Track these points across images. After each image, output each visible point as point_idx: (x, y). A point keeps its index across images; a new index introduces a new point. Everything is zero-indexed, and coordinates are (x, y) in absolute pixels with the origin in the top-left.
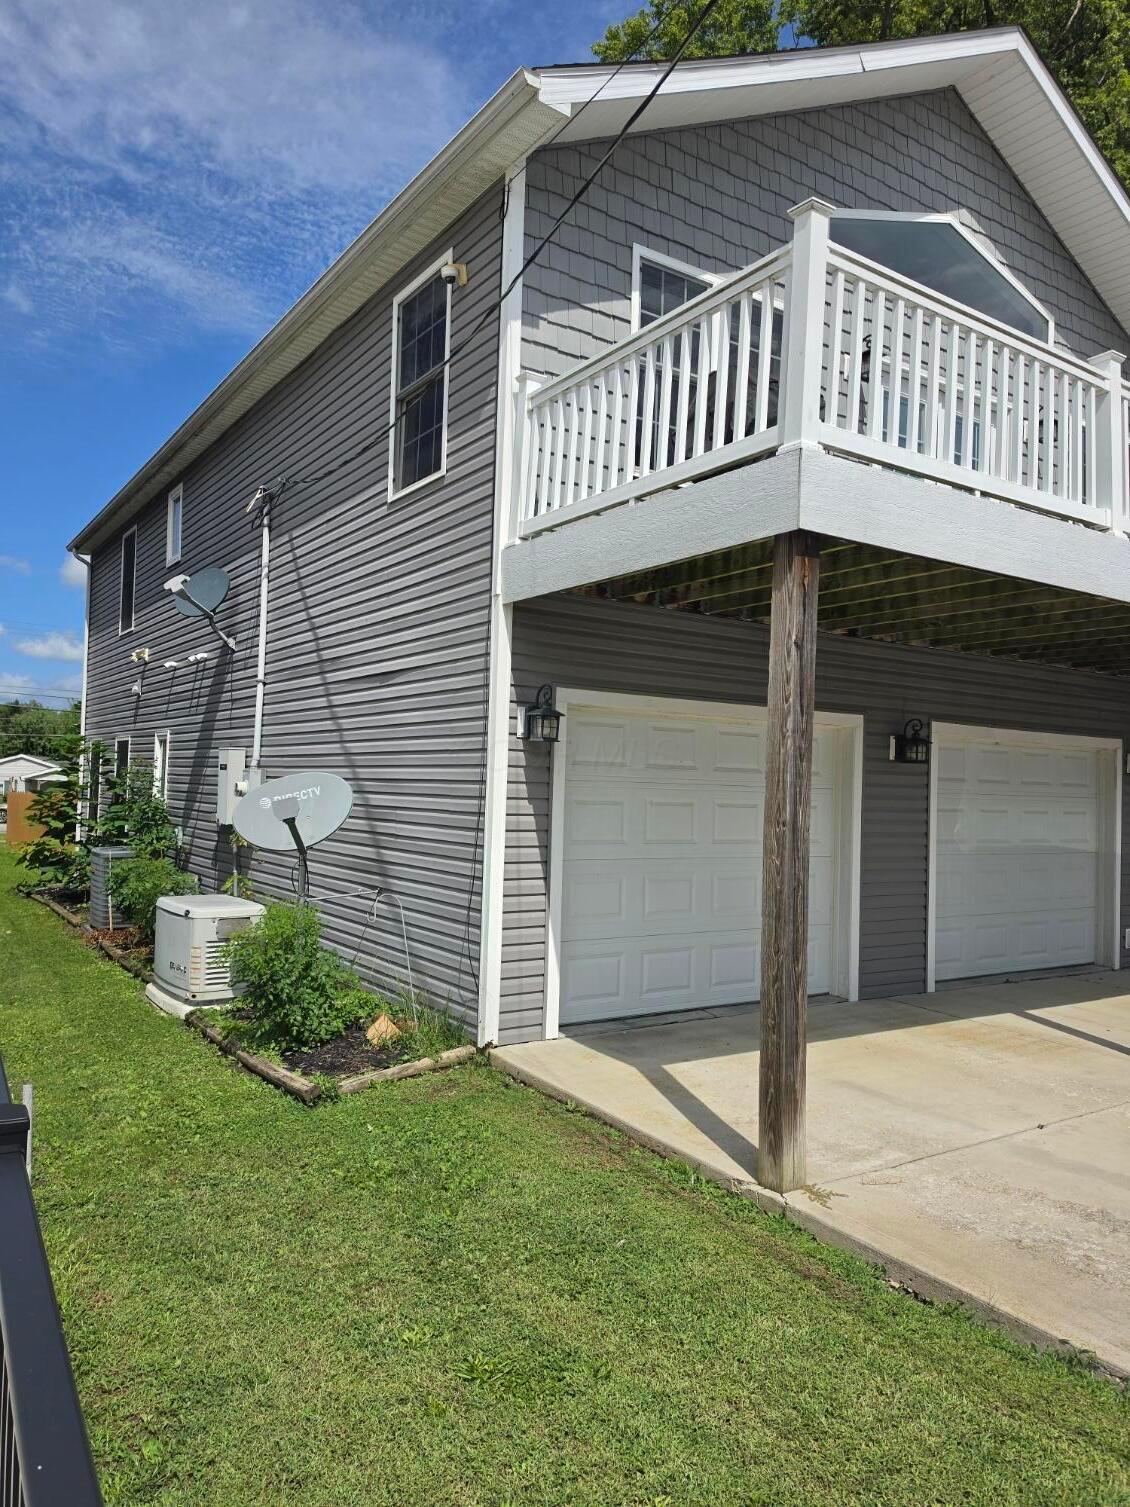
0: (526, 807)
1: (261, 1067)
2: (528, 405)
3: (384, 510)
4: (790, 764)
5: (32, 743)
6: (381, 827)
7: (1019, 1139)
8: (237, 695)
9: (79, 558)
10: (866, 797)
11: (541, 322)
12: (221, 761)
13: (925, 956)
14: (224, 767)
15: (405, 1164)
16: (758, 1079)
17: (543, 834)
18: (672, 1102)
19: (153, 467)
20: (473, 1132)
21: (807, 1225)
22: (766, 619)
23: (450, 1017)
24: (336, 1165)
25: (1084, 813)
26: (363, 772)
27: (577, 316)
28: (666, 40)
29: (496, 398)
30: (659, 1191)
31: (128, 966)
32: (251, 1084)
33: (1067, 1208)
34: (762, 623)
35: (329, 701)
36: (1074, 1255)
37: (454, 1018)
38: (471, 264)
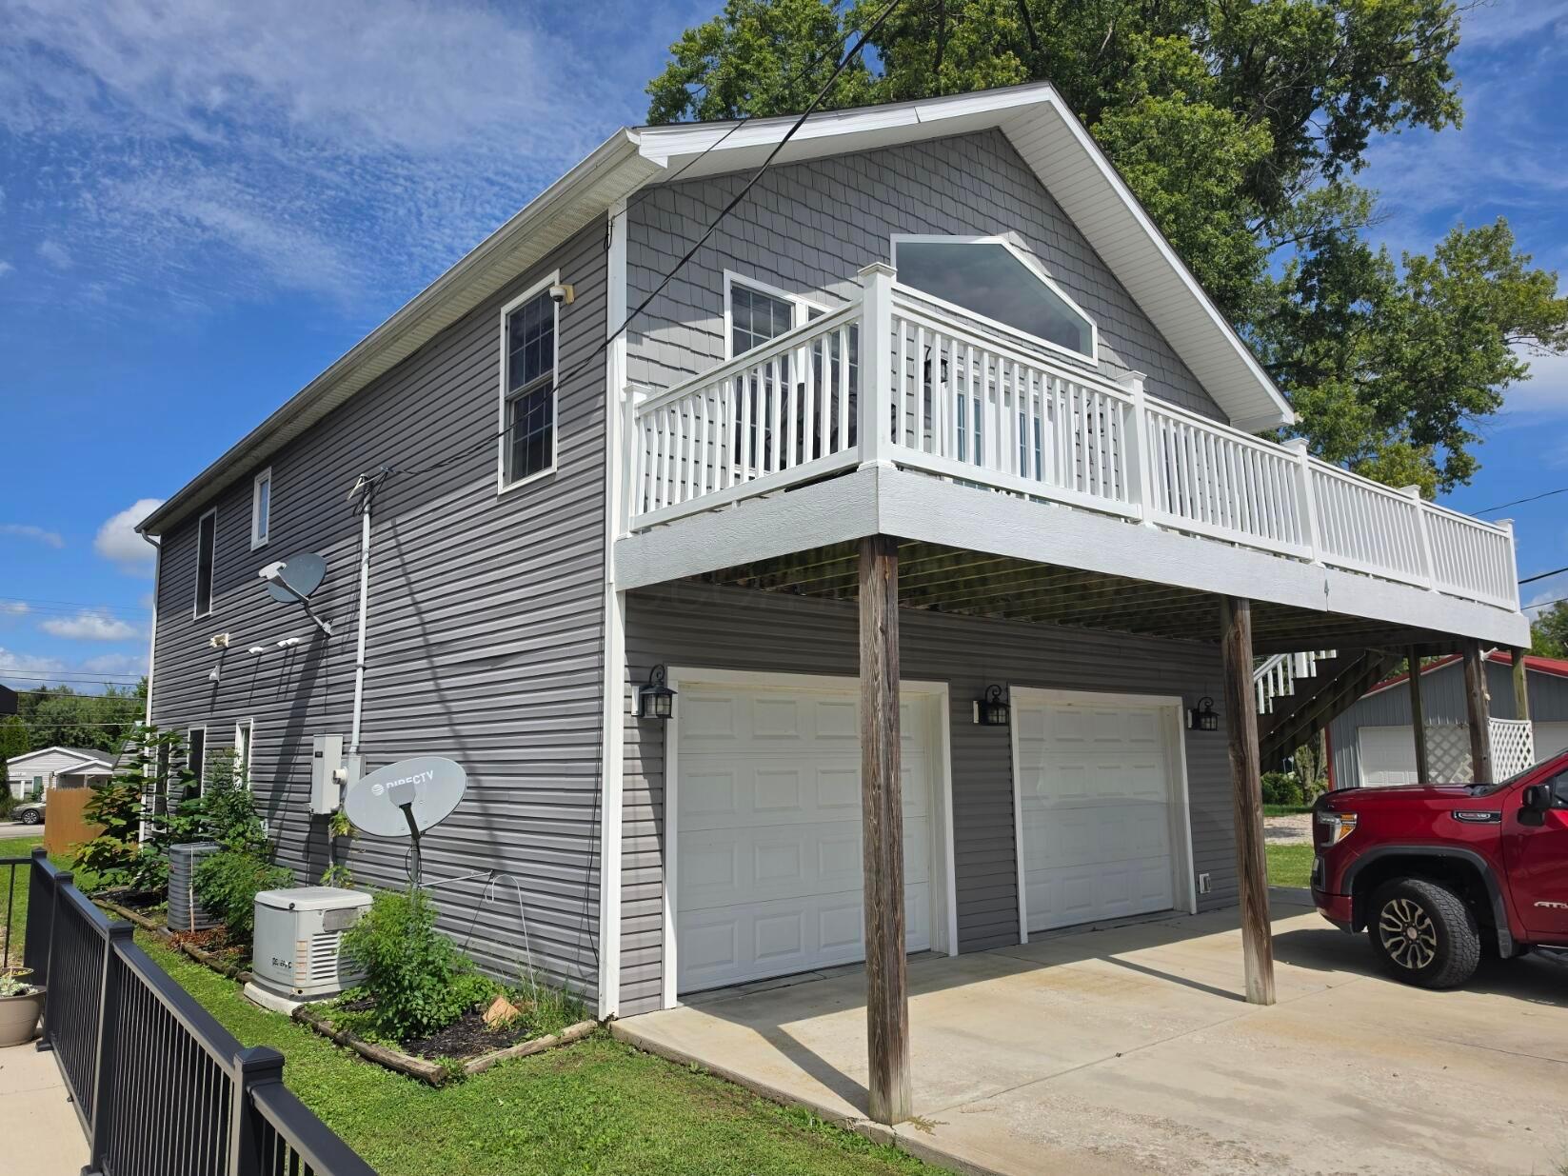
0: (642, 782)
1: (382, 1055)
2: (635, 414)
3: (494, 502)
4: (882, 733)
5: (63, 733)
6: (495, 808)
7: (1099, 1066)
8: (332, 680)
9: (149, 540)
10: (954, 759)
11: (644, 339)
12: (316, 749)
13: (1017, 909)
14: (319, 755)
15: (543, 1130)
16: (866, 1031)
17: (659, 808)
18: (788, 1056)
19: (240, 451)
20: (603, 1097)
21: (915, 1151)
22: (855, 597)
23: (570, 994)
24: (472, 1138)
25: (1153, 767)
26: (475, 755)
27: (675, 334)
28: (739, 44)
29: (605, 406)
30: (781, 1133)
31: (219, 967)
32: (376, 1072)
33: (1136, 1120)
34: (852, 600)
35: (437, 685)
36: (1140, 1155)
37: (574, 995)
38: (579, 285)
